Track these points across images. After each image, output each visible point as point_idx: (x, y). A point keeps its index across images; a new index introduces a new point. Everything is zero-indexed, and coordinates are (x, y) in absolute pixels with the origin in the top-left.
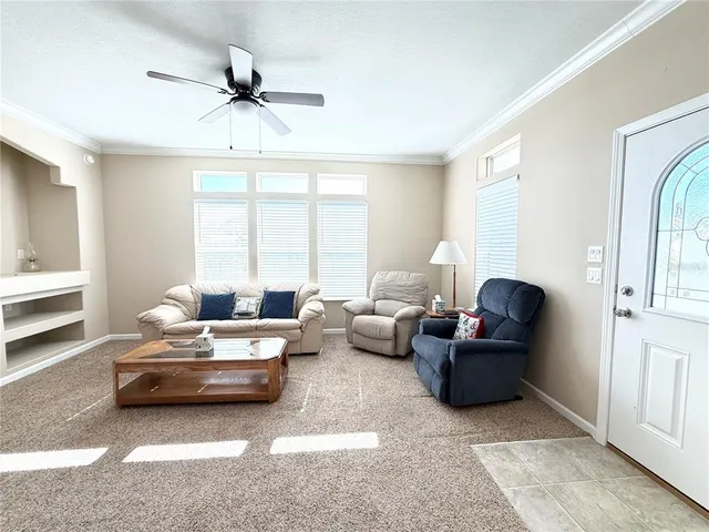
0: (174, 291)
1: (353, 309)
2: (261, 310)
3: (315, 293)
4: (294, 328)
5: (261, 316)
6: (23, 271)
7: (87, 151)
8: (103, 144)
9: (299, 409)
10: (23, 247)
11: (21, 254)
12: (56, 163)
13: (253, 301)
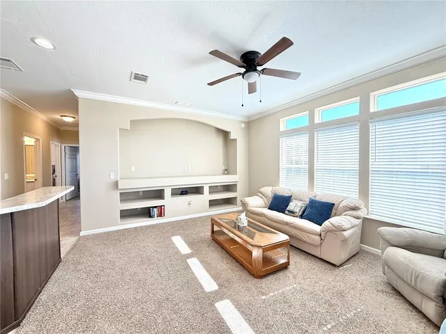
0: (263, 190)
1: (388, 237)
2: (304, 212)
3: (355, 209)
4: (314, 233)
5: (302, 217)
6: (224, 174)
7: (243, 122)
8: (248, 117)
9: (263, 294)
10: (224, 164)
11: (224, 168)
12: (227, 130)
13: (300, 204)
